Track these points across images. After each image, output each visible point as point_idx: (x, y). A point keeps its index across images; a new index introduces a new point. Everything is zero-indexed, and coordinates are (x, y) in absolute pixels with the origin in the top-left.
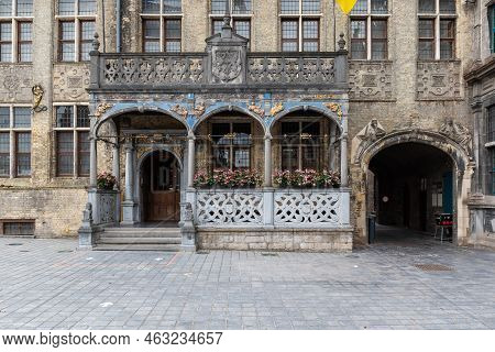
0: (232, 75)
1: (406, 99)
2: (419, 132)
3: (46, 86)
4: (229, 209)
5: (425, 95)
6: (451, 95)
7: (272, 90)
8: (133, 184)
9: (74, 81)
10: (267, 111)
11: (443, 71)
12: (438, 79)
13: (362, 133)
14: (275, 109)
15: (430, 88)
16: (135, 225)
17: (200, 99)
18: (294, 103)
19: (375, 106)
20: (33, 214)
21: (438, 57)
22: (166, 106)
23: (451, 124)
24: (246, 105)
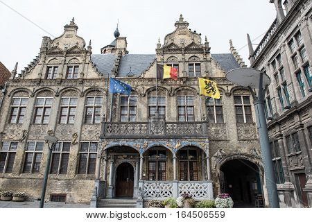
0: (159, 131)
1: (234, 140)
2: (241, 154)
3: (78, 134)
4: (158, 190)
5: (242, 138)
6: (253, 137)
7: (176, 138)
8: (112, 178)
9: (90, 132)
10: (174, 146)
11: (248, 128)
12: (246, 131)
13: (216, 155)
14: (177, 145)
15: (243, 135)
16: (113, 198)
17: (146, 141)
18: (185, 143)
19: (220, 143)
20: (66, 191)
21: (245, 122)
22: (131, 144)
23: (255, 150)
24: (166, 144)
